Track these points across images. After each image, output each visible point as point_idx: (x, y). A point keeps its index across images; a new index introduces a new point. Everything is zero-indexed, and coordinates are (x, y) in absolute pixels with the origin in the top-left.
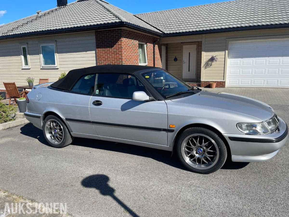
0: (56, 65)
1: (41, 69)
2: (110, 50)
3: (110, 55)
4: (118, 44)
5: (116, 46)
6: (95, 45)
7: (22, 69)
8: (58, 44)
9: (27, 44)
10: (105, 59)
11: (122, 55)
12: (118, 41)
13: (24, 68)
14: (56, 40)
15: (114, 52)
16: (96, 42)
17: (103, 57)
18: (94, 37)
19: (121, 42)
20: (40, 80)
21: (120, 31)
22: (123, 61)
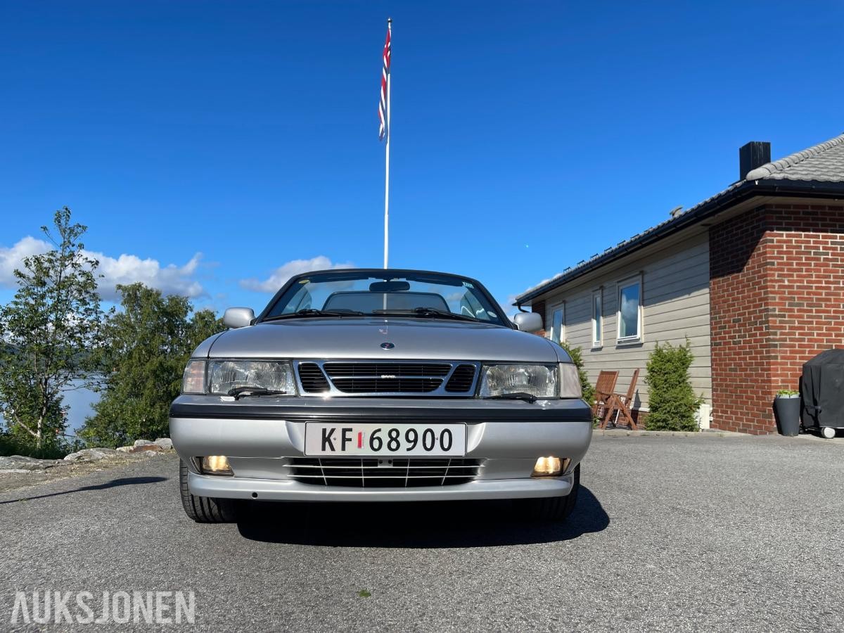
0: (638, 336)
1: (618, 348)
2: (738, 277)
3: (738, 293)
4: (758, 255)
5: (753, 262)
6: (706, 267)
7: (594, 350)
8: (647, 278)
9: (600, 291)
10: (729, 306)
11: (766, 287)
12: (757, 243)
13: (594, 346)
14: (641, 270)
15: (748, 280)
16: (711, 259)
17: (724, 302)
18: (707, 246)
19: (765, 247)
20: (603, 373)
21: (763, 210)
22: (771, 307)
